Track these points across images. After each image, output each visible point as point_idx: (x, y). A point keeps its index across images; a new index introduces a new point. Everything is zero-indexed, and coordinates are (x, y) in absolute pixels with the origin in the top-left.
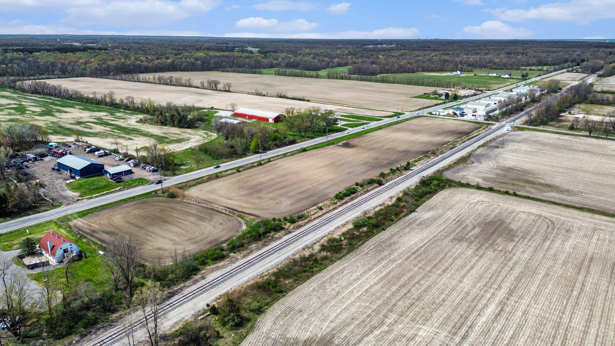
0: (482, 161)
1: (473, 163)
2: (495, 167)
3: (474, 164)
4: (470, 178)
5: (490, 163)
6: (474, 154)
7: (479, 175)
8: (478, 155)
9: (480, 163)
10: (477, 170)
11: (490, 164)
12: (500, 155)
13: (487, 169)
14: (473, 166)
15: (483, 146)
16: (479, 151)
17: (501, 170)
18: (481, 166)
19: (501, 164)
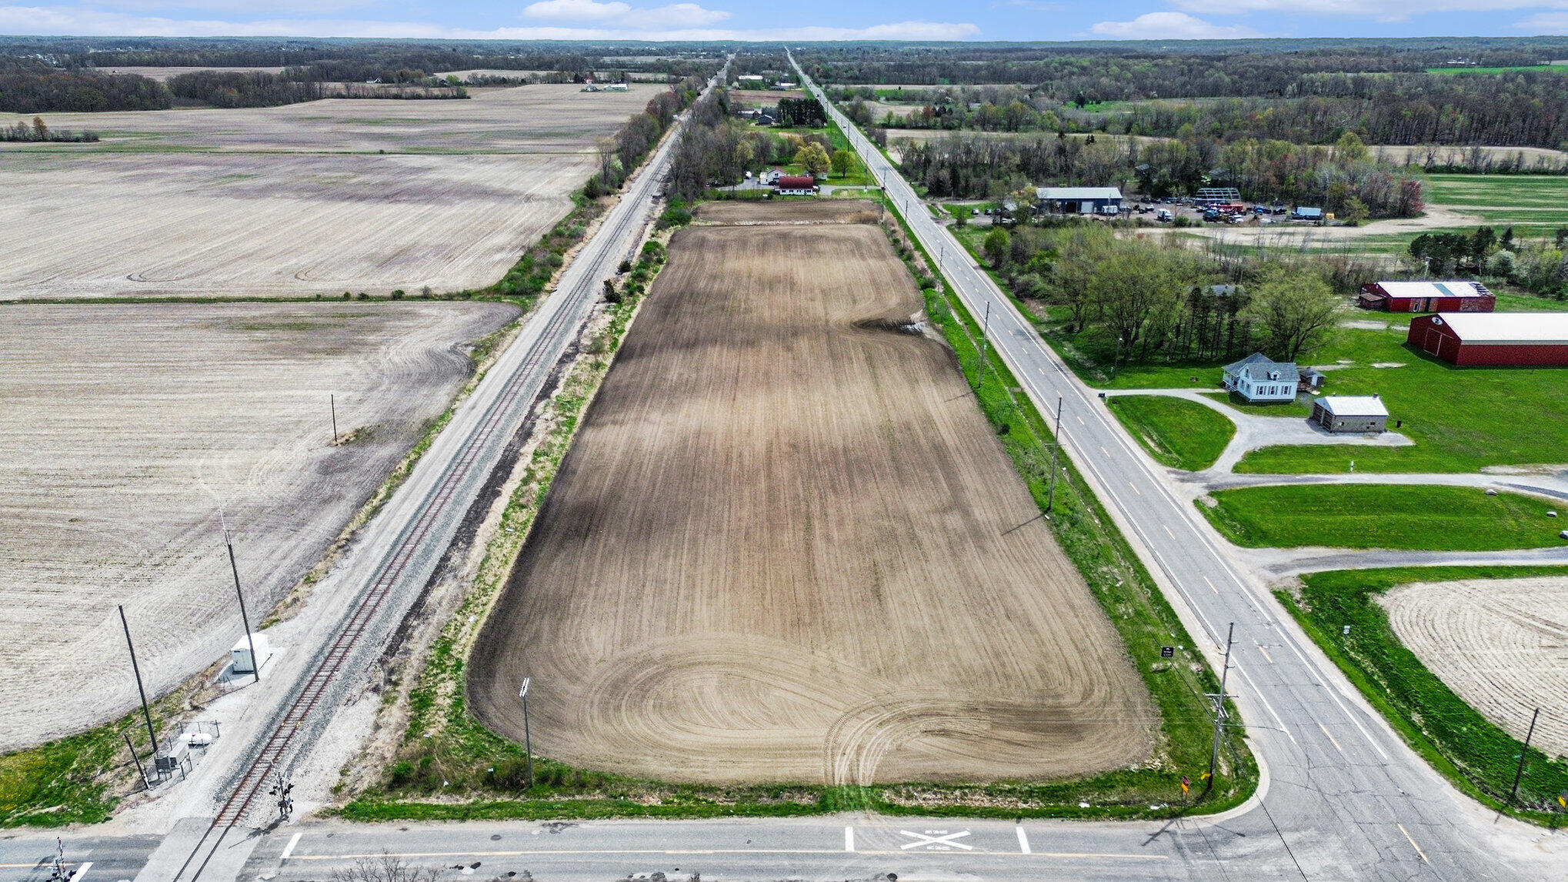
0: (424, 360)
1: (453, 350)
2: (383, 347)
3: (449, 345)
4: (451, 312)
5: (397, 359)
6: (456, 378)
7: (428, 321)
8: (443, 377)
9: (430, 353)
10: (436, 330)
11: (398, 354)
12: (357, 396)
13: (406, 339)
14: (450, 338)
15: (430, 426)
16: (441, 396)
17: (364, 344)
18: (426, 345)
19: (361, 362)
